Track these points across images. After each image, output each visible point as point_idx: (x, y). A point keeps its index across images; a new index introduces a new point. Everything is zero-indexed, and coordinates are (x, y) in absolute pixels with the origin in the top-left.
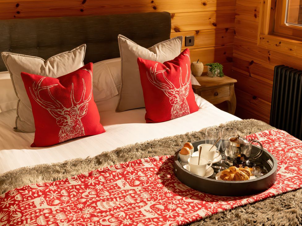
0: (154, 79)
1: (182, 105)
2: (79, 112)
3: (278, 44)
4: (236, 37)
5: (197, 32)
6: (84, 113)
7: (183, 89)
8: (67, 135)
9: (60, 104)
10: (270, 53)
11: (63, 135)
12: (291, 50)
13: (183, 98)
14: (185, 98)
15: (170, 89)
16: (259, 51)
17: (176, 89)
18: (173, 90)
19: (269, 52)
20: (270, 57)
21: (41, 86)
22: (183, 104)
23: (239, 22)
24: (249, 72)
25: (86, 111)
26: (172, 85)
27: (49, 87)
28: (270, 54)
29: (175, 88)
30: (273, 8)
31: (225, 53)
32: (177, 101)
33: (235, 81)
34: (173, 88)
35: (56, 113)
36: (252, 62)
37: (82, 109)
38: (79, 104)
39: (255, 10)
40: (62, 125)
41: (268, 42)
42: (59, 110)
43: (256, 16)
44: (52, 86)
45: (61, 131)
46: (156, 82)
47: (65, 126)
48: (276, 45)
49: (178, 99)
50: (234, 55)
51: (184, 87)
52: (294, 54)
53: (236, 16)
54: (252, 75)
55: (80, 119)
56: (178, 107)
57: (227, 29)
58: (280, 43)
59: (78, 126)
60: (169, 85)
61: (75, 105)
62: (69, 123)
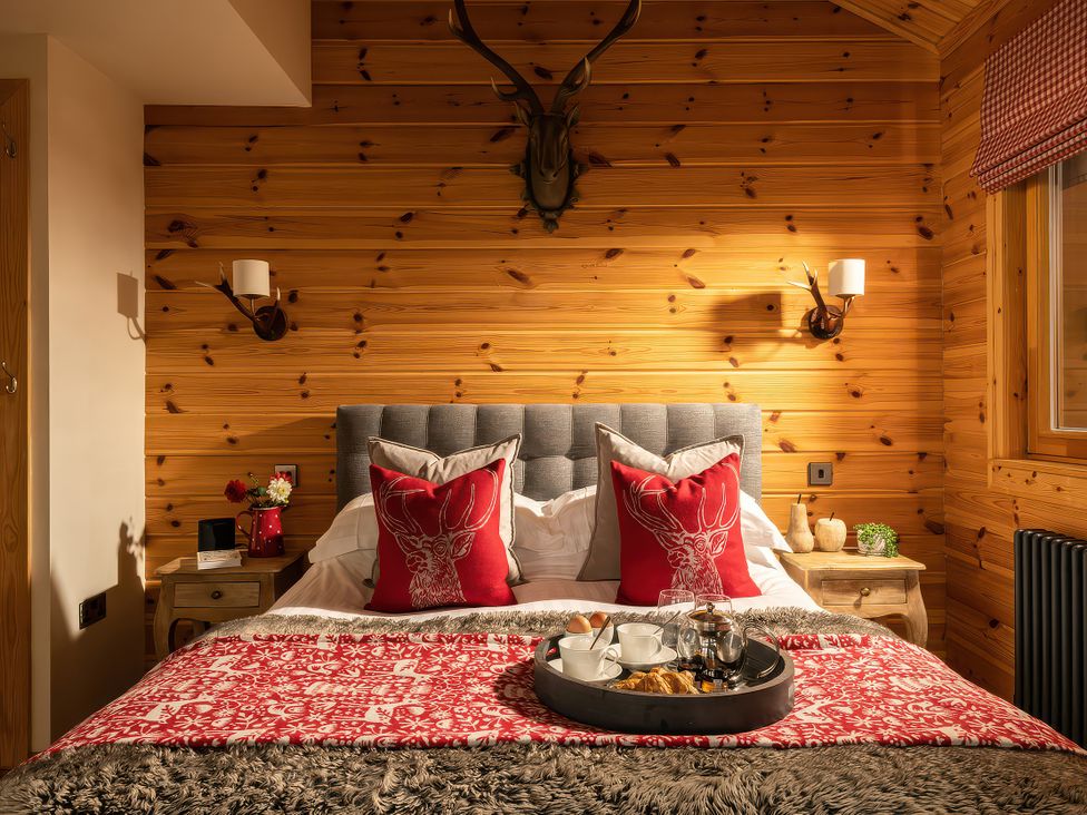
0: (637, 506)
1: (701, 572)
2: (452, 548)
3: (1030, 477)
4: (948, 474)
5: (840, 456)
6: (464, 550)
7: (707, 537)
8: (425, 591)
9: (417, 527)
10: (1017, 504)
11: (418, 591)
12: (1059, 489)
13: (705, 557)
14: (712, 558)
15: (671, 530)
16: (995, 503)
17: (687, 534)
18: (678, 535)
19: (1015, 502)
20: (1019, 515)
21: (392, 490)
22: (704, 571)
23: (952, 437)
24: (978, 557)
25: (467, 549)
26: (677, 524)
27: (406, 493)
28: (1017, 508)
29: (685, 531)
30: (1020, 395)
31: (920, 511)
32: (687, 560)
33: (921, 566)
34: (679, 530)
35: (408, 544)
36: (982, 533)
37: (459, 542)
38: (454, 531)
39: (981, 405)
40: (415, 568)
41: (1009, 475)
42: (413, 537)
43: (982, 418)
44: (413, 491)
45: (413, 582)
46: (640, 512)
47: (421, 571)
48: (1027, 481)
49: (691, 557)
50: (947, 517)
51: (710, 533)
52: (1068, 498)
53: (946, 426)
54: (983, 563)
55: (453, 562)
56: (691, 575)
57: (922, 455)
58: (1034, 475)
59: (447, 576)
60: (669, 521)
61: (446, 532)
62: (429, 567)
